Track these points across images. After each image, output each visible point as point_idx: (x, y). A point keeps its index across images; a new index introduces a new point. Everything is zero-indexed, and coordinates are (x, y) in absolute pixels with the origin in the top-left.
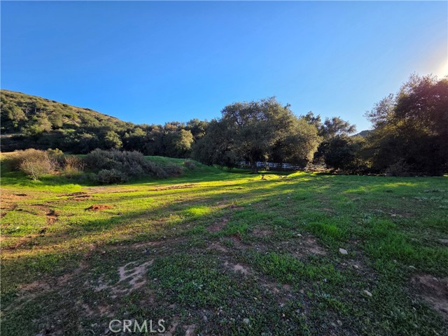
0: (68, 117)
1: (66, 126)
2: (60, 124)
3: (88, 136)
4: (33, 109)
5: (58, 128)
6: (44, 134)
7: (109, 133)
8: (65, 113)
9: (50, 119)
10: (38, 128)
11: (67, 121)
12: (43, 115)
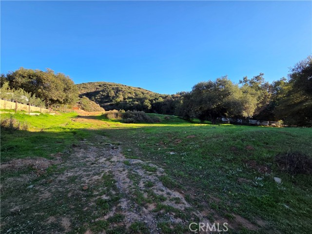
0: (130, 93)
1: (129, 98)
2: (127, 98)
3: (137, 103)
4: (117, 90)
5: (126, 99)
6: (121, 102)
7: (146, 101)
8: (129, 91)
9: (123, 95)
10: (118, 100)
11: (130, 95)
12: (121, 93)
